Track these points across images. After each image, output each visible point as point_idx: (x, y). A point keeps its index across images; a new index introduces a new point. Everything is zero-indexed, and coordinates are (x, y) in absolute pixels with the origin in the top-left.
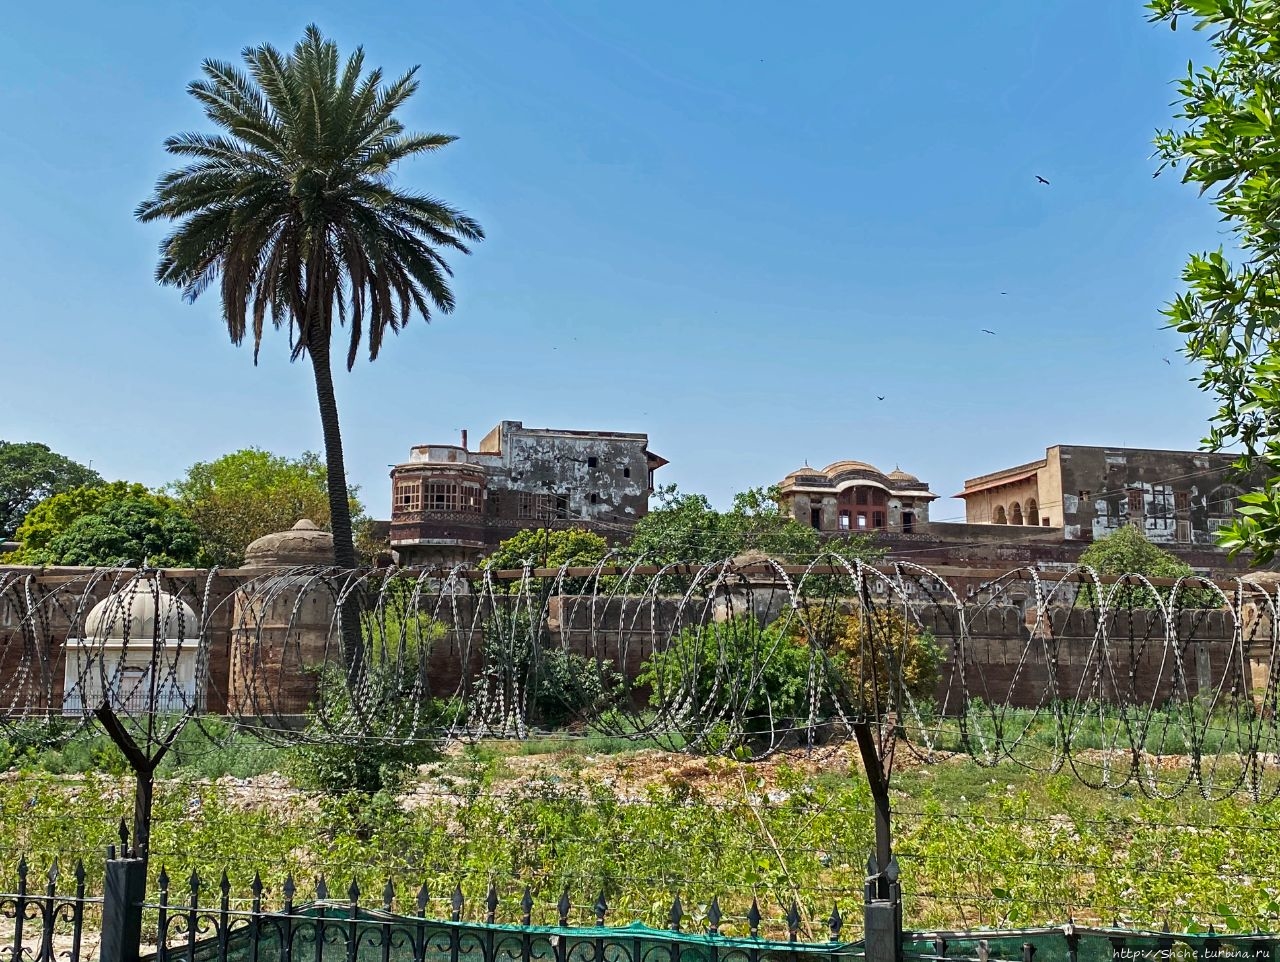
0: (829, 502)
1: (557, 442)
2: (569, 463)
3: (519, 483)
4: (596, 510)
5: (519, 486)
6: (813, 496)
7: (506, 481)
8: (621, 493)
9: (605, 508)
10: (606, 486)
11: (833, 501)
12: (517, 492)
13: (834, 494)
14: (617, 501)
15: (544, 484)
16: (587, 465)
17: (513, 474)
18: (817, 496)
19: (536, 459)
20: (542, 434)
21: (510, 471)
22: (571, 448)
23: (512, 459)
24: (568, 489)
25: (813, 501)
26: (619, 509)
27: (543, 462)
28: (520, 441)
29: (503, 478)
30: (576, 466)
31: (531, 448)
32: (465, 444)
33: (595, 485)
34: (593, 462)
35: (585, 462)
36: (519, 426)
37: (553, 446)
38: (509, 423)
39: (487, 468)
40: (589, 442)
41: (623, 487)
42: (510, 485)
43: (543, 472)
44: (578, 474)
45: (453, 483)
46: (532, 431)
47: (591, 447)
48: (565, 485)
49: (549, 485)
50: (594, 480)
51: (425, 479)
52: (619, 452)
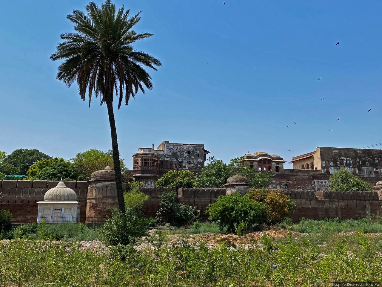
1: (179, 147)
2: (183, 153)
3: (168, 158)
4: (190, 166)
5: (168, 159)
6: (251, 162)
7: (165, 158)
8: (197, 161)
9: (192, 165)
10: (193, 159)
11: (256, 163)
12: (168, 161)
13: (257, 161)
14: (195, 163)
15: (175, 159)
16: (187, 153)
17: (167, 156)
18: (252, 162)
19: (173, 152)
20: (175, 145)
21: (166, 155)
22: (183, 149)
23: (167, 152)
24: (182, 160)
25: (251, 163)
26: (197, 165)
27: (175, 152)
28: (169, 147)
29: (164, 157)
30: (184, 154)
31: (172, 149)
32: (153, 147)
33: (190, 159)
34: (189, 152)
35: (187, 152)
36: (168, 142)
37: (178, 148)
38: (166, 142)
39: (160, 154)
40: (188, 147)
41: (197, 159)
42: (166, 159)
43: (175, 155)
44: (185, 156)
45: (150, 158)
46: (172, 144)
47: (188, 148)
48: (181, 159)
49: (176, 159)
50: (189, 157)
51: (142, 157)
52: (196, 149)
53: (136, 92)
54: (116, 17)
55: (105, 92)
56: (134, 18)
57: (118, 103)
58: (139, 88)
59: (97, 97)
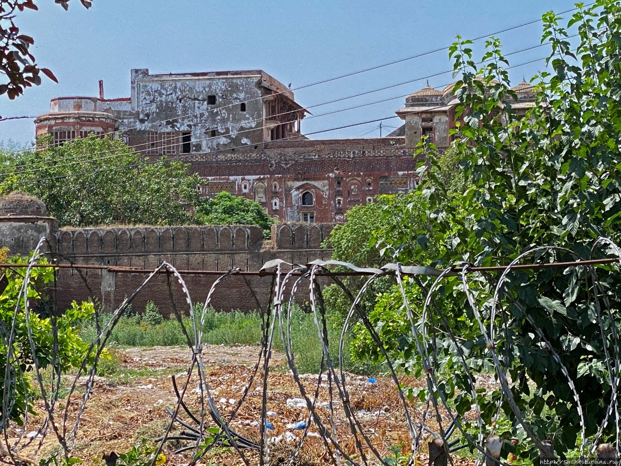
0: (440, 120)
1: (179, 84)
2: (191, 102)
3: (146, 123)
4: (215, 143)
5: (147, 126)
6: (424, 116)
7: (135, 122)
8: (238, 126)
9: (223, 140)
10: (224, 121)
11: (445, 119)
12: (144, 132)
13: (445, 112)
14: (234, 134)
15: (168, 123)
16: (206, 103)
17: (141, 116)
18: (429, 115)
19: (161, 101)
20: (165, 78)
21: (138, 113)
22: (191, 90)
23: (142, 105)
24: (190, 126)
25: (424, 120)
26: (236, 141)
27: (167, 103)
28: (146, 86)
29: (132, 120)
30: (196, 105)
31: (156, 91)
32: (101, 92)
33: (214, 121)
34: (212, 100)
35: (204, 100)
36: (145, 73)
37: (176, 87)
38: (137, 71)
39: (119, 112)
40: (208, 82)
41: (239, 120)
42: (139, 126)
43: (167, 112)
44: (197, 112)
45: (72, 130)
46: (157, 76)
47: (210, 86)
48: (186, 122)
49: (172, 124)
50: (213, 115)
51: (50, 127)
52: (235, 88)
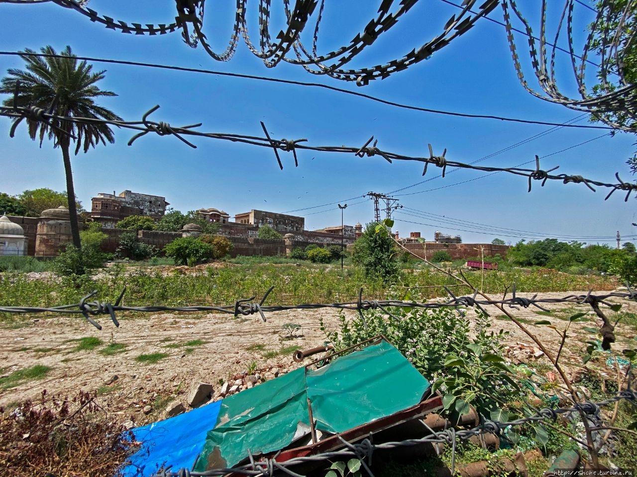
2: (144, 202)
4: (151, 213)
5: (130, 206)
6: (204, 215)
7: (126, 204)
9: (153, 213)
10: (154, 208)
11: (209, 216)
13: (209, 214)
14: (156, 212)
15: (137, 206)
19: (135, 200)
20: (137, 194)
21: (127, 202)
22: (145, 199)
23: (128, 199)
26: (157, 213)
27: (137, 201)
28: (130, 195)
30: (146, 203)
31: (133, 197)
32: (114, 194)
33: (151, 208)
34: (150, 202)
35: (148, 202)
36: (130, 192)
37: (140, 197)
38: (128, 191)
39: (121, 201)
41: (158, 209)
43: (137, 203)
44: (146, 205)
45: (110, 203)
46: (134, 193)
47: (150, 199)
48: (143, 207)
50: (151, 206)
51: (102, 201)
52: (158, 201)
53: (97, 143)
54: (77, 68)
55: (60, 136)
56: (97, 75)
57: (75, 149)
58: (100, 140)
59: (50, 140)
